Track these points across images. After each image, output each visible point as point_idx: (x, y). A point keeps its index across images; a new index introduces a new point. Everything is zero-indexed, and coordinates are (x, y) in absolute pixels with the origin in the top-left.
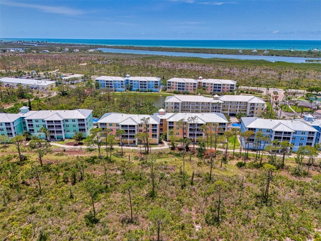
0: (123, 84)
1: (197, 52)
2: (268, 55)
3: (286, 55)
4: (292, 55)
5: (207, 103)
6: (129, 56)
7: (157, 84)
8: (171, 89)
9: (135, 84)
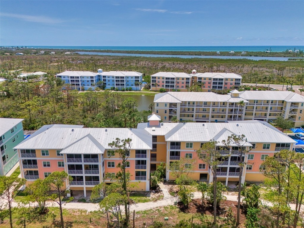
0: (93, 81)
1: (174, 54)
2: (246, 55)
3: (264, 55)
4: (270, 56)
5: (221, 102)
6: (105, 57)
7: (139, 81)
8: (156, 86)
9: (109, 81)
